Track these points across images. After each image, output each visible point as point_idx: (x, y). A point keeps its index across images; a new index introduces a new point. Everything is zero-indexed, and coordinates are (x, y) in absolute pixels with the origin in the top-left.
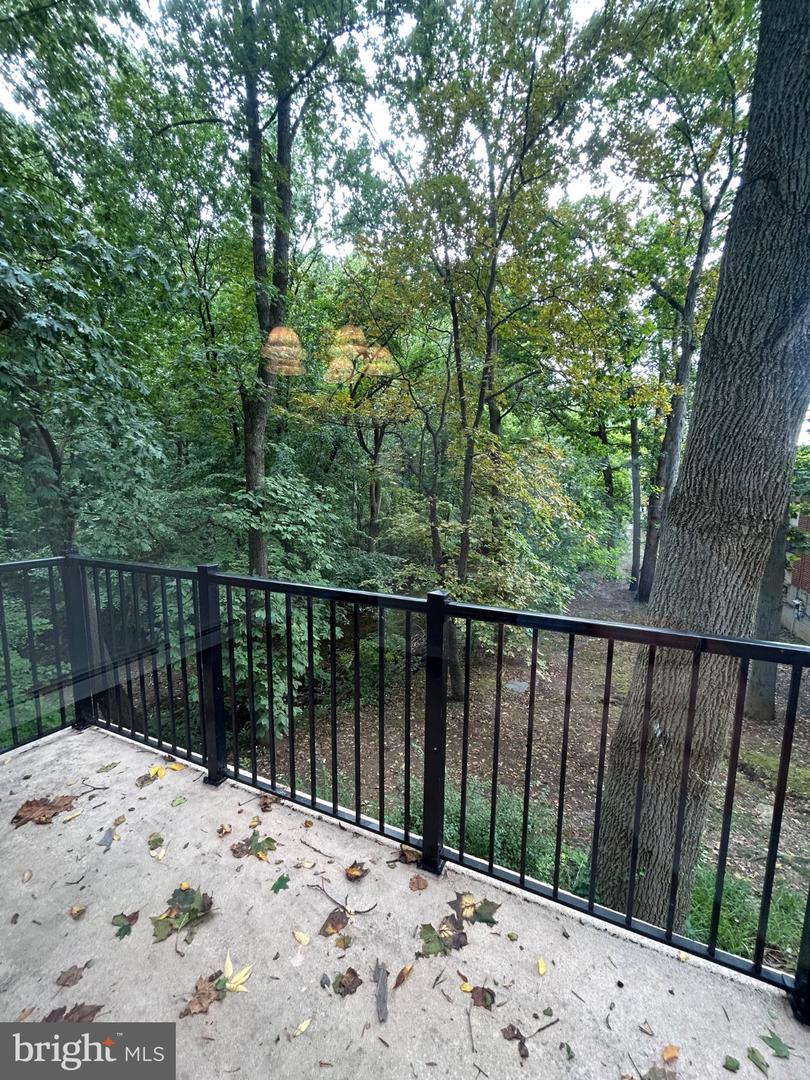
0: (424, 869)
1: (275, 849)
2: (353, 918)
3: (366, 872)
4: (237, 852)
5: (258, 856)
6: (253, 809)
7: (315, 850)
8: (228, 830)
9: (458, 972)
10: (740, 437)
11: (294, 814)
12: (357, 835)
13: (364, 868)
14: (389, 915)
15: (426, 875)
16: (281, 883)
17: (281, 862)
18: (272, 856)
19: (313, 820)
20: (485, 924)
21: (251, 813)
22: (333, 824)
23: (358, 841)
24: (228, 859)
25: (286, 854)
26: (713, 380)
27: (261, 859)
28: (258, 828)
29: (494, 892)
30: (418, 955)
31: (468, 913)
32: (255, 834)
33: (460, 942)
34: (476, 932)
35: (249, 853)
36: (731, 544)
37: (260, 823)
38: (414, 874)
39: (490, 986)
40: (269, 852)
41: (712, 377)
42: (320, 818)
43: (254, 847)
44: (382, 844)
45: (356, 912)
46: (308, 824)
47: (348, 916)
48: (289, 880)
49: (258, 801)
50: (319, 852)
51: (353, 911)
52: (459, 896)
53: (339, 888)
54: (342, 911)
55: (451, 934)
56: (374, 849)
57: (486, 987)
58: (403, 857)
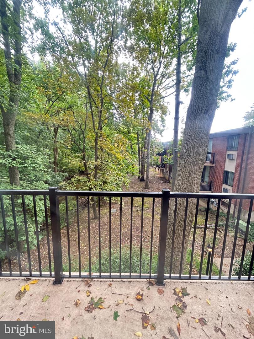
0: (159, 285)
1: (104, 301)
2: (150, 316)
3: (142, 295)
4: (89, 310)
5: (99, 308)
6: (83, 287)
7: (119, 295)
8: (79, 302)
9: (191, 317)
11: (102, 283)
12: (130, 282)
13: (141, 294)
14: (160, 308)
15: (161, 287)
16: (116, 316)
17: (110, 306)
18: (105, 305)
19: (111, 283)
20: (187, 296)
21: (83, 291)
22: (119, 281)
23: (132, 284)
24: (87, 316)
25: (110, 301)
27: (101, 309)
28: (91, 295)
29: (182, 284)
30: (177, 318)
31: (180, 295)
32: (92, 299)
33: (185, 306)
34: (186, 300)
35: (95, 308)
37: (91, 293)
38: (157, 289)
39: (201, 317)
40: (103, 304)
42: (113, 281)
43: (93, 306)
44: (140, 282)
45: (150, 313)
46: (110, 285)
47: (148, 315)
48: (117, 312)
49: (83, 283)
50: (121, 295)
51: (148, 313)
52: (174, 290)
53: (138, 306)
54: (145, 315)
55: (181, 304)
56: (139, 285)
57: (201, 318)
58: (151, 284)
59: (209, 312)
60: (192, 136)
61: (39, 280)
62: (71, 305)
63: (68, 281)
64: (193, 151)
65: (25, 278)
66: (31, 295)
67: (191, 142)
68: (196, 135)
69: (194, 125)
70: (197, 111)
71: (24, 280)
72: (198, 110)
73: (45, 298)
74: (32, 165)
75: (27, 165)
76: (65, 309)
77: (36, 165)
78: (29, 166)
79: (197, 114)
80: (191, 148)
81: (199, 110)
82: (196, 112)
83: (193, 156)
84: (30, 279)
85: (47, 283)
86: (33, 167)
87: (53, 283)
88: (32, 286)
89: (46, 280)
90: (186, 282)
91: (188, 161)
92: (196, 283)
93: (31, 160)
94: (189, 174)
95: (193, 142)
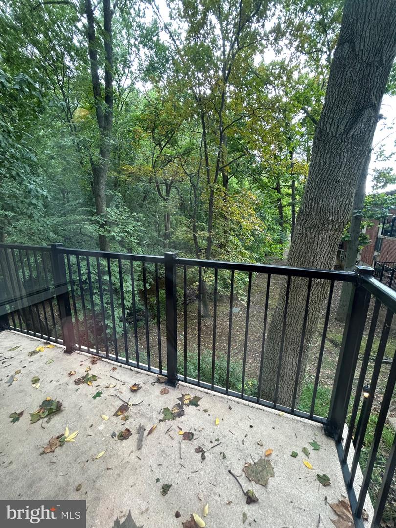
0: (168, 385)
1: (97, 380)
2: (131, 408)
3: (140, 388)
4: (77, 382)
5: (88, 384)
6: (88, 363)
7: (117, 380)
8: (74, 373)
9: (178, 427)
10: (330, 181)
11: (108, 365)
12: (138, 372)
13: (140, 386)
14: (149, 405)
15: (169, 388)
16: (98, 395)
17: (99, 385)
18: (95, 383)
19: (117, 367)
20: (193, 406)
21: (86, 365)
22: (127, 368)
23: (138, 375)
24: (73, 386)
25: (102, 382)
26: (319, 152)
27: (89, 385)
28: (89, 372)
29: (200, 393)
30: (160, 421)
31: (187, 402)
32: (87, 374)
33: (181, 414)
34: (190, 410)
35: (83, 383)
36: (324, 234)
37: (90, 369)
38: (163, 388)
39: (193, 431)
40: (94, 382)
41: (318, 150)
42: (120, 366)
43: (86, 380)
44: (150, 376)
45: (133, 405)
46: (114, 369)
47: (129, 407)
48: (101, 393)
49: (91, 360)
50: (119, 380)
51: (131, 404)
52: (183, 396)
53: (126, 395)
54: (126, 405)
55: (177, 411)
56: (145, 378)
57: (190, 432)
58: (159, 381)
59: (207, 431)
60: (316, 178)
61: (56, 346)
62: (65, 373)
63: (79, 354)
64: (316, 205)
65: (46, 341)
66: (41, 356)
67: (314, 190)
68: (323, 176)
69: (320, 157)
70: (330, 130)
71: (44, 342)
72: (330, 127)
73: (50, 362)
74: (120, 234)
75: (115, 234)
76: (59, 374)
77: (126, 234)
78: (117, 235)
79: (328, 134)
80: (312, 201)
81: (332, 127)
82: (327, 131)
83: (316, 215)
84: (49, 344)
85: (61, 350)
86: (121, 236)
87: (64, 351)
88: (47, 349)
89: (61, 348)
90: (207, 393)
91: (306, 224)
92: (222, 398)
93: (121, 228)
94: (307, 248)
95: (317, 189)
